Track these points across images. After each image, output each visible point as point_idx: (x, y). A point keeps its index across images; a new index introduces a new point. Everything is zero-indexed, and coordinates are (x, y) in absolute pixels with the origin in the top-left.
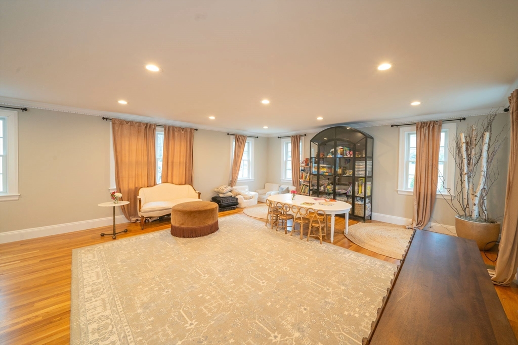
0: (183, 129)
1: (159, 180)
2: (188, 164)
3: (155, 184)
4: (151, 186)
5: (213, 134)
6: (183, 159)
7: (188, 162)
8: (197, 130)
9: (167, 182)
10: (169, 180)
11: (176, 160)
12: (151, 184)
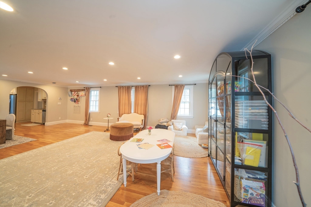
0: (143, 86)
1: (133, 111)
2: (145, 104)
3: (131, 113)
4: (129, 114)
5: (160, 87)
6: (143, 102)
7: (145, 103)
8: (150, 86)
9: (135, 112)
10: (137, 112)
11: (140, 102)
12: (129, 112)
